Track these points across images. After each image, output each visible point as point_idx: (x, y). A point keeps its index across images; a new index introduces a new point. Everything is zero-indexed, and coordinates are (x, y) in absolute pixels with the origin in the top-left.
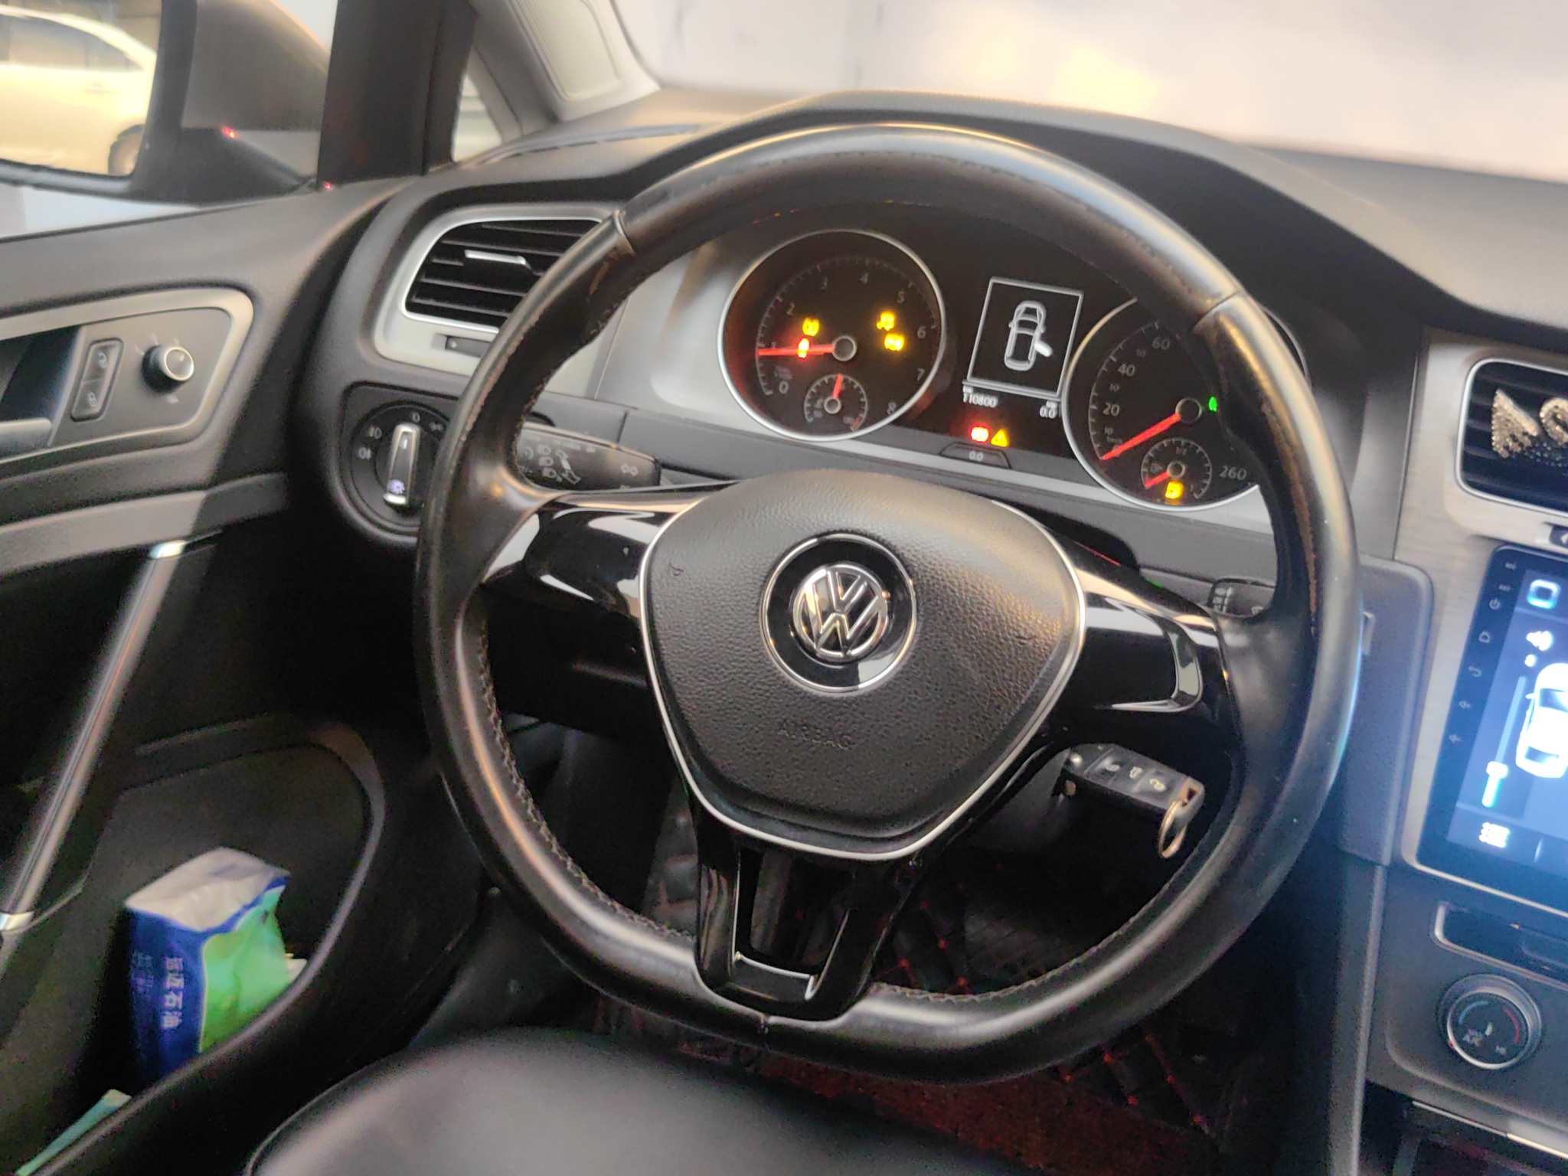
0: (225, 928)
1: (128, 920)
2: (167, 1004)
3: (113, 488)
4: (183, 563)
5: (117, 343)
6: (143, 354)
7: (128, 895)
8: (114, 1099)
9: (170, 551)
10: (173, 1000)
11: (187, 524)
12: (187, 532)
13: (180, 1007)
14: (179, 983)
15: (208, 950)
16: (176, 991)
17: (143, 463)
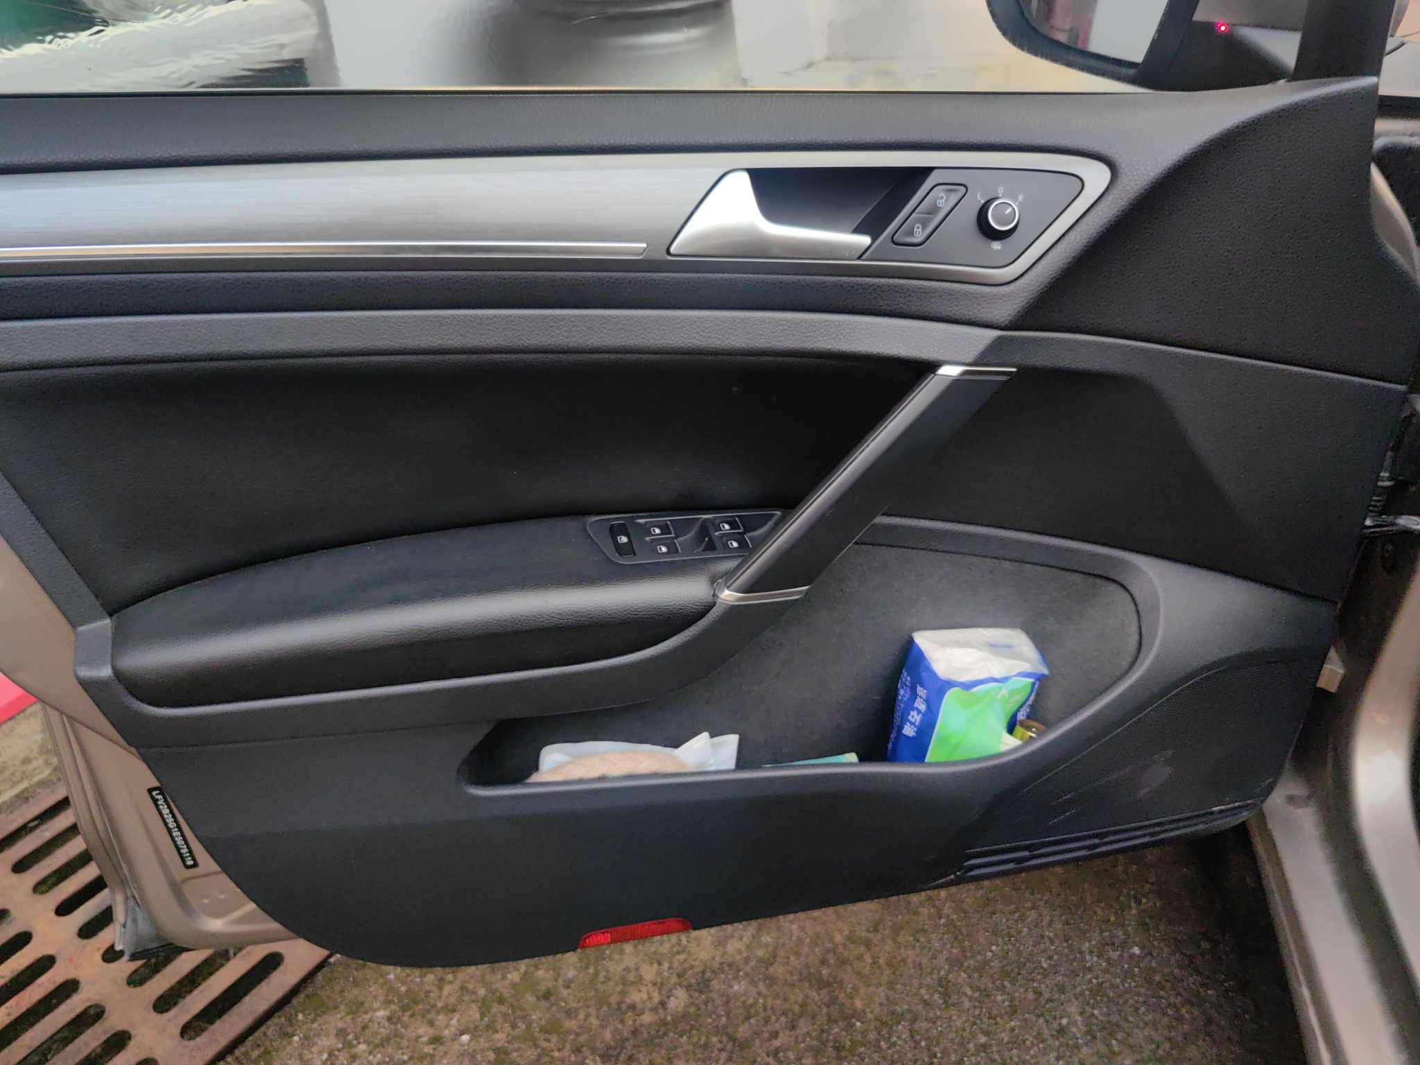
0: (967, 686)
1: (911, 642)
2: (910, 718)
3: (915, 307)
4: (956, 384)
5: (963, 189)
6: (983, 202)
7: (919, 629)
8: (852, 757)
9: (950, 371)
10: (915, 717)
11: (972, 353)
12: (970, 359)
13: (917, 724)
14: (923, 707)
15: (951, 696)
16: (919, 711)
17: (950, 294)
